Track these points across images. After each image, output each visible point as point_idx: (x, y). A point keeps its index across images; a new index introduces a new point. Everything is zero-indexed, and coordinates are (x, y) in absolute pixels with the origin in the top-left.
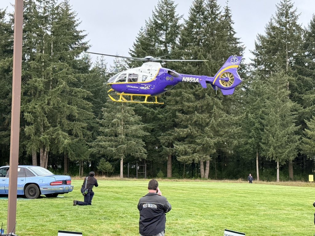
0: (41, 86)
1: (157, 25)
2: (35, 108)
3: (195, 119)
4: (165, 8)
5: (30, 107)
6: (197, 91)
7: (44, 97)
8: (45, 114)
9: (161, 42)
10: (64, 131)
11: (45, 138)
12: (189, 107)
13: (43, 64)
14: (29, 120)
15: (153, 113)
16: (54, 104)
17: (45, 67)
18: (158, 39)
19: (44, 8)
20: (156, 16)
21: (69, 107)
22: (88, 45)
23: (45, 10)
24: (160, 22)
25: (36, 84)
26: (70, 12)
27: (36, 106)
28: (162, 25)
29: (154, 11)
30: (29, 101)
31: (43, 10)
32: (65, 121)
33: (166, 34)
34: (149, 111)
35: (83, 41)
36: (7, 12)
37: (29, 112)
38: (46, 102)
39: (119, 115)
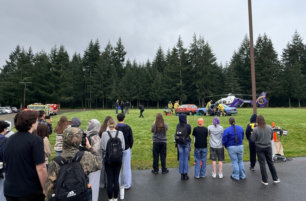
0: (201, 75)
1: (243, 49)
2: (199, 83)
3: (262, 83)
4: (246, 42)
6: (261, 72)
7: (202, 78)
8: (203, 84)
9: (245, 55)
10: (210, 90)
11: (203, 94)
12: (259, 79)
14: (198, 87)
15: (244, 82)
16: (206, 81)
17: (202, 68)
18: (244, 54)
19: (200, 46)
20: (242, 45)
21: (211, 82)
22: (216, 58)
23: (201, 47)
24: (244, 47)
25: (199, 74)
26: (209, 47)
28: (245, 48)
29: (242, 43)
30: (197, 80)
32: (211, 87)
33: (247, 52)
34: (242, 82)
35: (214, 57)
36: (188, 49)
37: (197, 84)
38: (203, 80)
39: (231, 84)
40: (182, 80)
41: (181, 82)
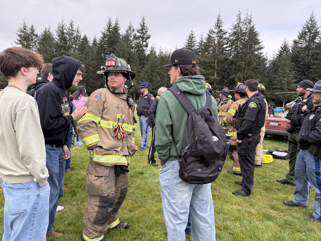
0: (243, 66)
1: (304, 33)
5: (238, 76)
7: (244, 71)
13: (244, 55)
16: (249, 74)
17: (245, 57)
20: (304, 28)
21: (256, 76)
24: (306, 31)
25: (241, 65)
26: (255, 31)
27: (241, 75)
29: (304, 25)
30: (237, 73)
31: (245, 29)
35: (260, 45)
36: (228, 32)
37: (237, 78)
39: (285, 79)
40: (217, 72)
41: (215, 75)
